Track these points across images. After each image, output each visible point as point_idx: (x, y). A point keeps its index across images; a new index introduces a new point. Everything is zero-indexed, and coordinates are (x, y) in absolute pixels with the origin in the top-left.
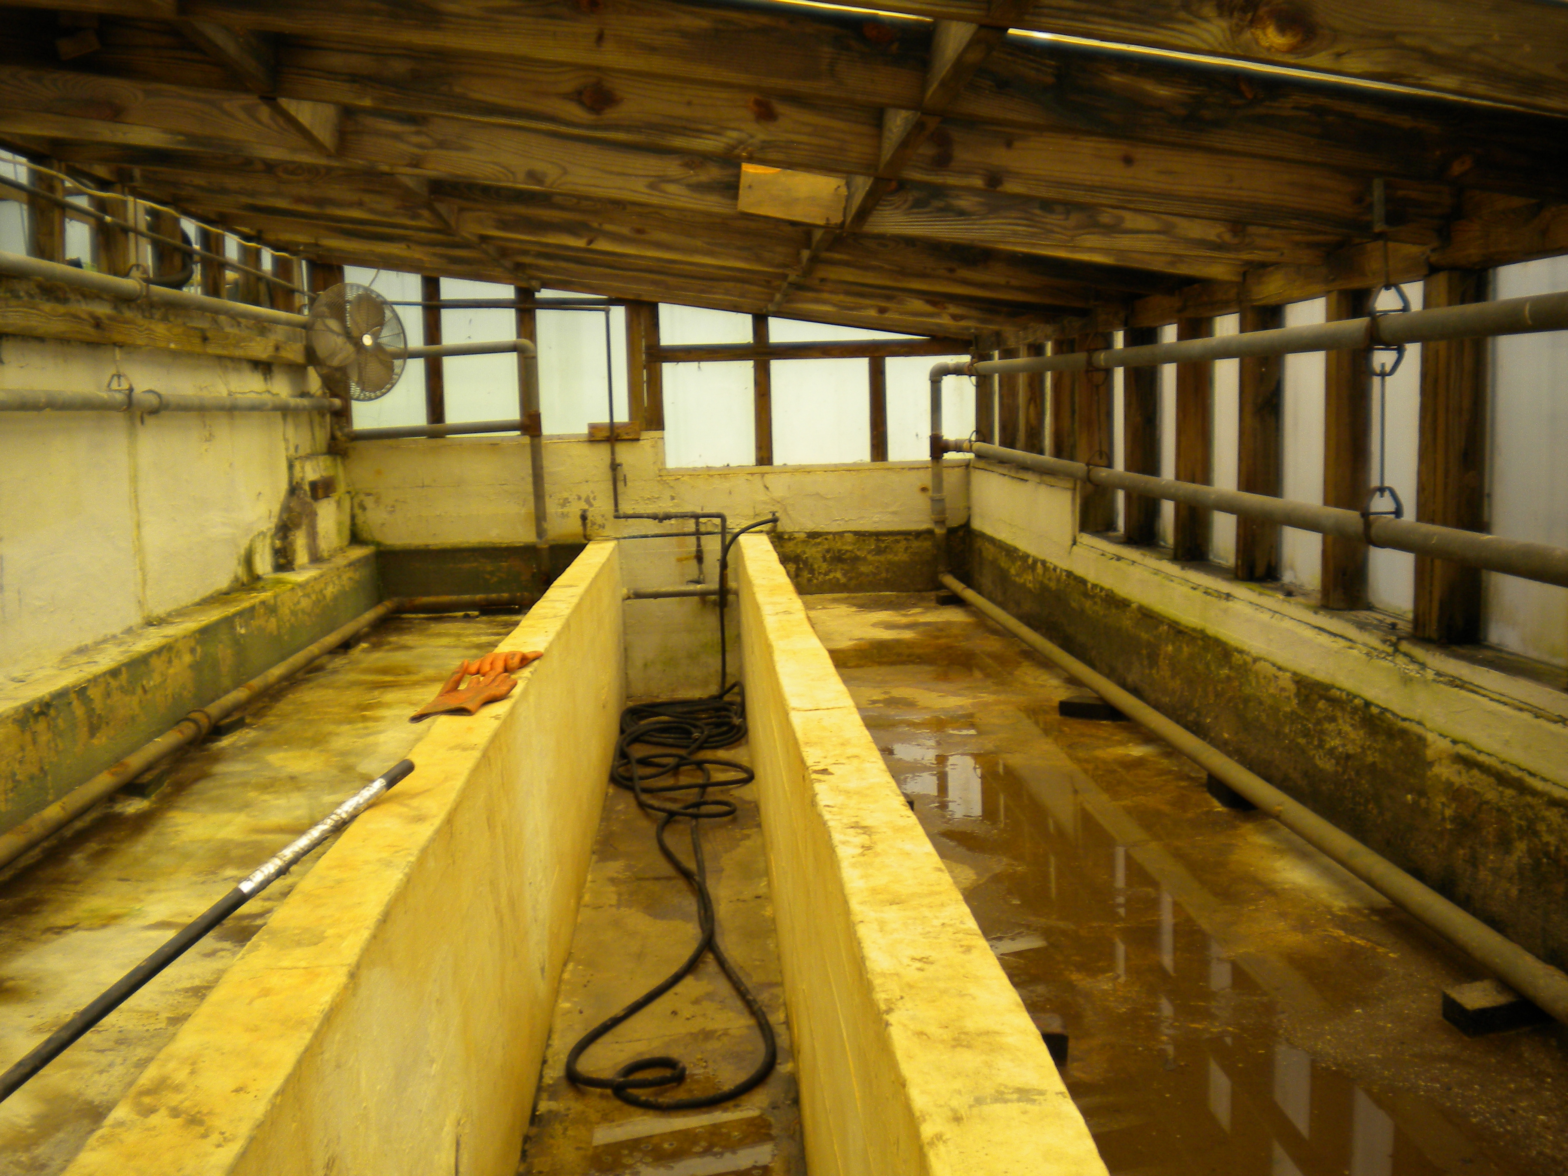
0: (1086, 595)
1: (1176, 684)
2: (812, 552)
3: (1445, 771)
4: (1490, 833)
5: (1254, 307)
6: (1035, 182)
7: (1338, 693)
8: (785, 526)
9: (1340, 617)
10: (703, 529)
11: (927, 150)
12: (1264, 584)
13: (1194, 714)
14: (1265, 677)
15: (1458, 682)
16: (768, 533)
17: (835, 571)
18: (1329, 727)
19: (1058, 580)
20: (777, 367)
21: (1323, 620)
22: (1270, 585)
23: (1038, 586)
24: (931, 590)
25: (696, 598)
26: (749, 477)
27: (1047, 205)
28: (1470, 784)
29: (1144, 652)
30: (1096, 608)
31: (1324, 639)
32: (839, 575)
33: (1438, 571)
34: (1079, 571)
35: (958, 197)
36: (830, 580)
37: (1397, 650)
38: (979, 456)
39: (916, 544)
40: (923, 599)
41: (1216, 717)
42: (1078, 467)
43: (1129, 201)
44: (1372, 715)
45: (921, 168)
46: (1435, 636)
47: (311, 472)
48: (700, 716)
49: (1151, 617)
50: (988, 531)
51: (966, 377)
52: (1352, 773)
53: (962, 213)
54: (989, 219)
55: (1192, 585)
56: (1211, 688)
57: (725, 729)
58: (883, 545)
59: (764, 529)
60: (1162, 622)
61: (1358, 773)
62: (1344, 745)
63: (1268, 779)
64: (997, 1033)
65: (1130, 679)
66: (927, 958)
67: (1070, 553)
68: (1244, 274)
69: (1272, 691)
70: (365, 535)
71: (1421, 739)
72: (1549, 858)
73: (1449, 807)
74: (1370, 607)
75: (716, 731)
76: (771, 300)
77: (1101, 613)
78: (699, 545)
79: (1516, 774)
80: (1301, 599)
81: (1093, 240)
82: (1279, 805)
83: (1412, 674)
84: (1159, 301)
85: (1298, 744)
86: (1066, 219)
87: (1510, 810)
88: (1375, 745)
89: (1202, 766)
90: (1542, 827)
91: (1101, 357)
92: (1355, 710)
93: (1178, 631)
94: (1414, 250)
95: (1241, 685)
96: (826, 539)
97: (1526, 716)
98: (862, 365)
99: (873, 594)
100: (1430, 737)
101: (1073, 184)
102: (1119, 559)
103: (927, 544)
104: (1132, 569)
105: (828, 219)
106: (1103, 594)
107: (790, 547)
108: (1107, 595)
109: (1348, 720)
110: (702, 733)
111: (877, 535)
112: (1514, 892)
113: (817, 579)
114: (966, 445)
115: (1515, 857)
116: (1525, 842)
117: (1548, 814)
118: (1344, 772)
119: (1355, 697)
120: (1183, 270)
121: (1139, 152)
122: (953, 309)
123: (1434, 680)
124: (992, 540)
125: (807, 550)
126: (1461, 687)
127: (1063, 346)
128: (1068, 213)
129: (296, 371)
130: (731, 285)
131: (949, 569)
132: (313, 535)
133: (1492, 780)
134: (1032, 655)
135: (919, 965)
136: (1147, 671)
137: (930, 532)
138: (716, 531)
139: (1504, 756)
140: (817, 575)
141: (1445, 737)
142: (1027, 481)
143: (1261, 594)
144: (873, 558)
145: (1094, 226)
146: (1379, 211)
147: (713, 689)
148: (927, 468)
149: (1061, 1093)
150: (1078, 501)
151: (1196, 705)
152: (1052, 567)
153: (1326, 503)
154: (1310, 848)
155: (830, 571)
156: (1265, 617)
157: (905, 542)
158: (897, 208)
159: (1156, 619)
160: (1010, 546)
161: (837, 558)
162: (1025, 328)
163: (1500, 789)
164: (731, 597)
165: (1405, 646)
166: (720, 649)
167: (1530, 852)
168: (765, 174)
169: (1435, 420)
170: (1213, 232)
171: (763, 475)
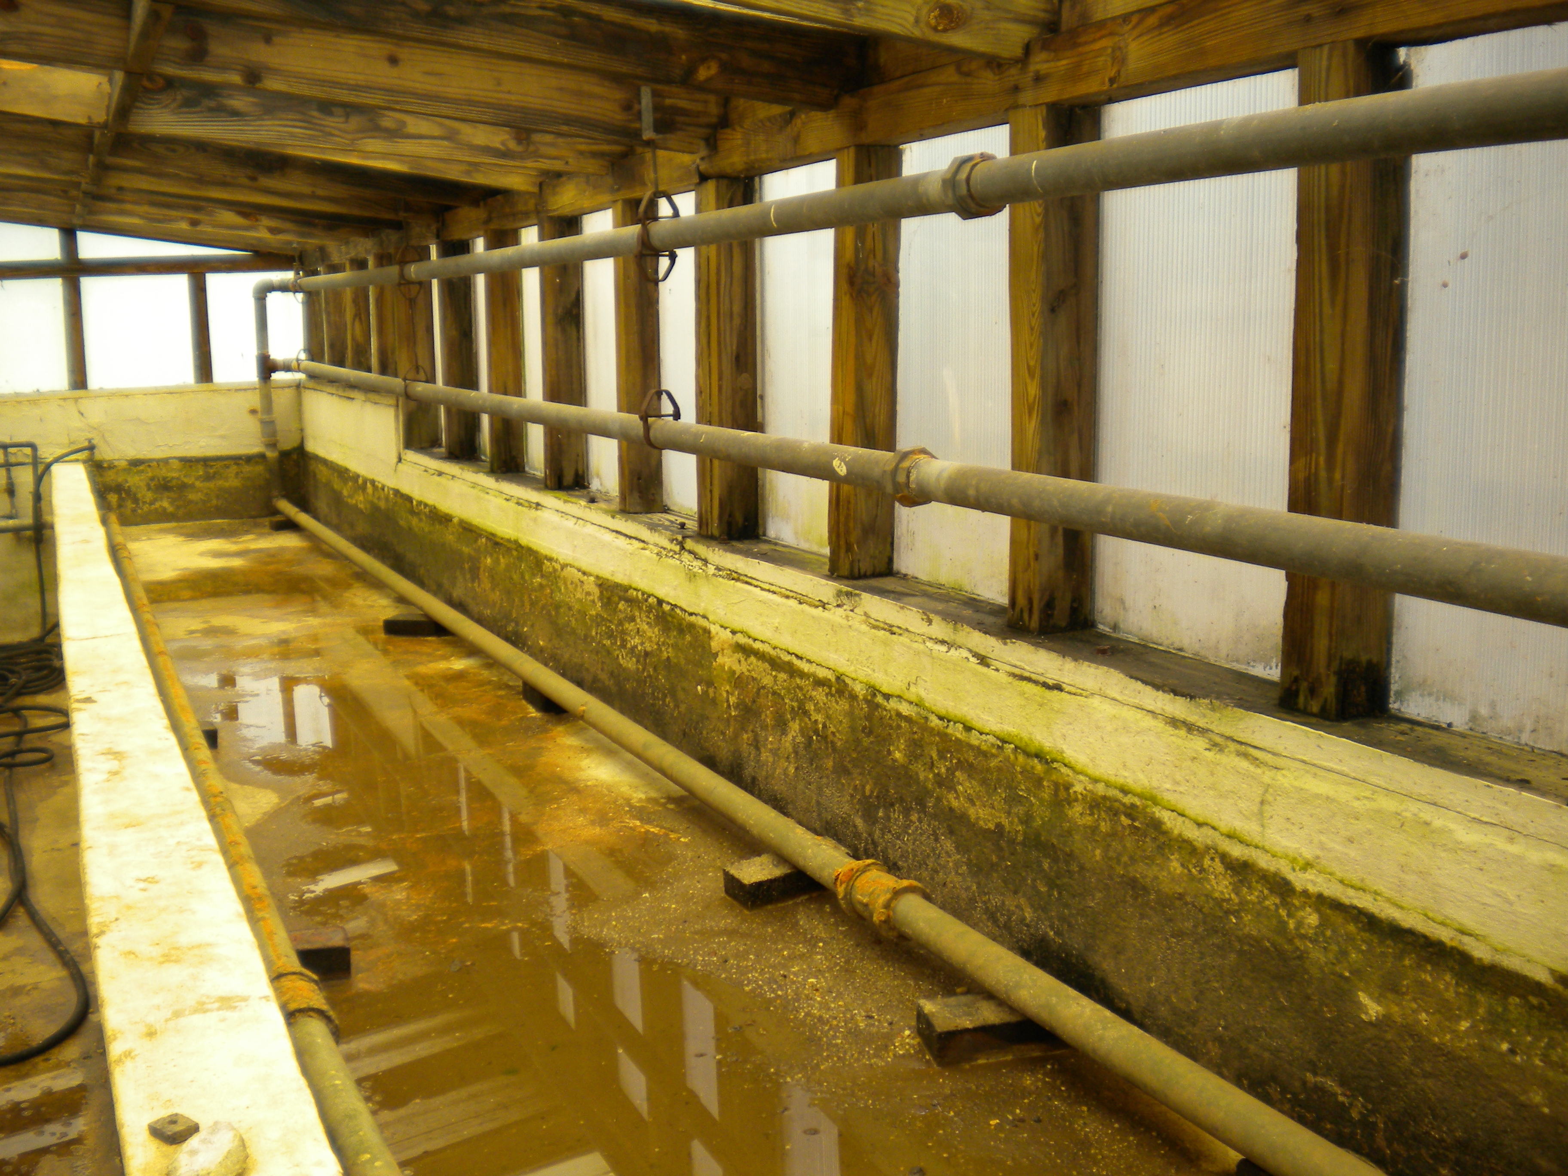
0: (412, 512)
1: (496, 596)
2: (135, 481)
3: (728, 661)
4: (768, 716)
5: (551, 218)
6: (295, 80)
7: (635, 593)
8: (105, 453)
9: (634, 520)
10: (13, 460)
11: (179, 44)
12: (572, 493)
13: (513, 624)
14: (572, 583)
15: (735, 575)
16: (85, 462)
17: (161, 500)
18: (630, 626)
19: (387, 499)
20: (89, 285)
21: (620, 524)
22: (577, 493)
23: (368, 506)
24: (266, 516)
25: (9, 535)
26: (62, 403)
27: (326, 107)
28: (749, 671)
29: (466, 566)
30: (422, 525)
31: (622, 541)
32: (165, 504)
33: (716, 471)
34: (405, 489)
35: (230, 97)
36: (156, 509)
37: (683, 548)
38: (312, 376)
39: (247, 469)
40: (256, 525)
41: (532, 626)
42: (397, 383)
43: (398, 102)
44: (664, 612)
45: (174, 62)
46: (716, 533)
48: (18, 661)
49: (471, 531)
50: (322, 453)
51: (291, 294)
52: (651, 670)
53: (235, 113)
54: (263, 120)
55: (505, 496)
56: (526, 598)
57: (45, 672)
58: (211, 471)
59: (80, 458)
60: (480, 536)
61: (655, 669)
62: (642, 644)
63: (580, 684)
64: (209, 945)
65: (458, 593)
66: (153, 878)
67: (396, 470)
68: (541, 185)
69: (578, 595)
71: (707, 632)
72: (818, 735)
73: (732, 694)
74: (666, 510)
75: (35, 675)
76: (73, 212)
77: (426, 530)
78: (9, 477)
79: (787, 658)
80: (603, 505)
81: (375, 145)
82: (582, 705)
83: (695, 570)
84: (468, 214)
85: (605, 645)
86: (346, 122)
87: (783, 692)
88: (667, 640)
89: (518, 676)
90: (810, 707)
91: (413, 270)
92: (650, 608)
93: (496, 543)
94: (686, 159)
95: (552, 592)
96: (149, 466)
97: (793, 603)
98: (181, 282)
99: (203, 522)
100: (714, 629)
101: (338, 83)
102: (440, 474)
103: (260, 468)
104: (451, 483)
105: (89, 118)
106: (427, 510)
107: (110, 477)
108: (431, 511)
109: (644, 619)
110: (20, 678)
111: (205, 461)
112: (792, 770)
113: (142, 509)
114: (294, 364)
115: (790, 737)
116: (797, 721)
117: (814, 693)
118: (644, 670)
119: (649, 596)
120: (480, 179)
121: (403, 53)
122: (266, 221)
123: (714, 575)
124: (325, 462)
125: (129, 479)
126: (737, 580)
127: (383, 260)
128: (347, 116)
130: (24, 195)
131: (284, 493)
133: (767, 665)
134: (364, 577)
135: (142, 885)
136: (470, 585)
137: (262, 456)
138: (27, 461)
139: (775, 642)
140: (141, 504)
141: (726, 628)
142: (353, 399)
143: (565, 502)
144: (202, 485)
145: (377, 130)
146: (648, 118)
147: (35, 632)
148: (255, 389)
149: (266, 998)
150: (401, 418)
151: (514, 615)
152: (380, 486)
153: (620, 410)
154: (615, 746)
155: (155, 500)
156: (570, 523)
157: (235, 467)
158: (165, 107)
159: (475, 532)
160: (341, 467)
161: (164, 487)
162: (347, 243)
163: (774, 673)
164: (47, 532)
165: (689, 544)
166: (37, 587)
167: (801, 730)
168: (21, 70)
169: (708, 325)
170: (498, 138)
171: (76, 400)
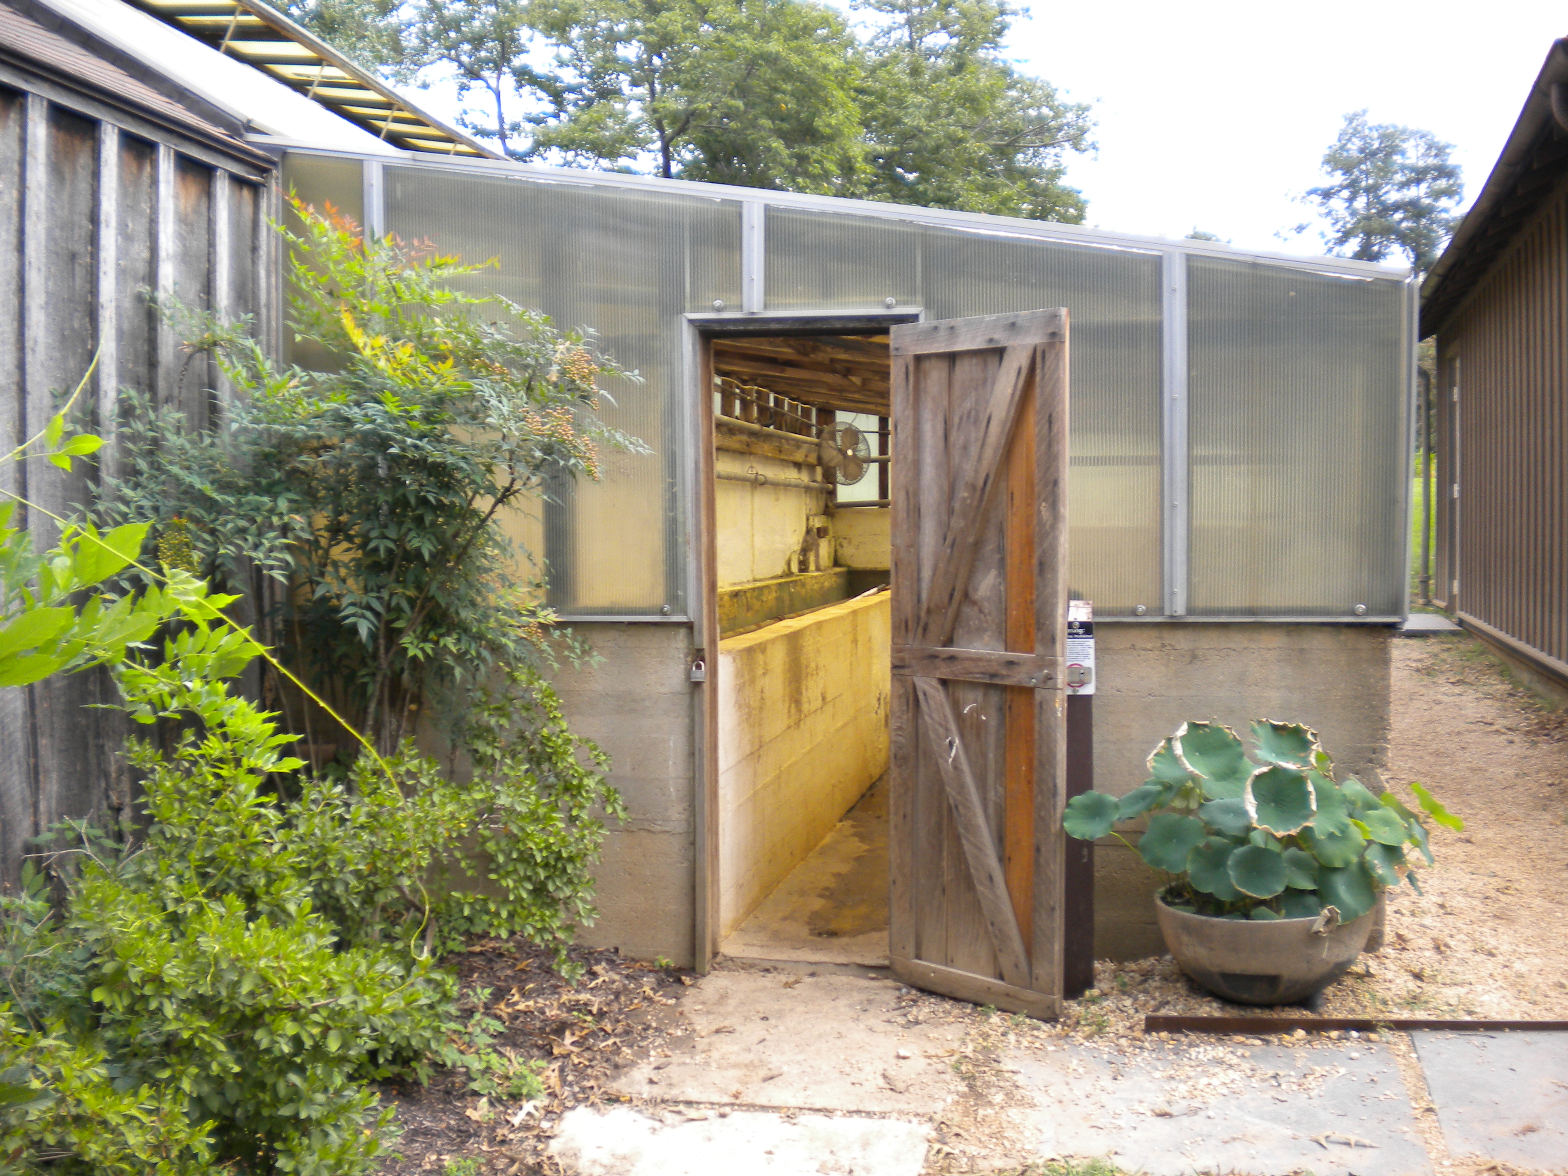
47: (818, 523)
70: (842, 562)
129: (811, 468)
132: (817, 556)
